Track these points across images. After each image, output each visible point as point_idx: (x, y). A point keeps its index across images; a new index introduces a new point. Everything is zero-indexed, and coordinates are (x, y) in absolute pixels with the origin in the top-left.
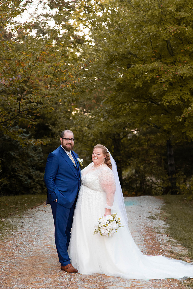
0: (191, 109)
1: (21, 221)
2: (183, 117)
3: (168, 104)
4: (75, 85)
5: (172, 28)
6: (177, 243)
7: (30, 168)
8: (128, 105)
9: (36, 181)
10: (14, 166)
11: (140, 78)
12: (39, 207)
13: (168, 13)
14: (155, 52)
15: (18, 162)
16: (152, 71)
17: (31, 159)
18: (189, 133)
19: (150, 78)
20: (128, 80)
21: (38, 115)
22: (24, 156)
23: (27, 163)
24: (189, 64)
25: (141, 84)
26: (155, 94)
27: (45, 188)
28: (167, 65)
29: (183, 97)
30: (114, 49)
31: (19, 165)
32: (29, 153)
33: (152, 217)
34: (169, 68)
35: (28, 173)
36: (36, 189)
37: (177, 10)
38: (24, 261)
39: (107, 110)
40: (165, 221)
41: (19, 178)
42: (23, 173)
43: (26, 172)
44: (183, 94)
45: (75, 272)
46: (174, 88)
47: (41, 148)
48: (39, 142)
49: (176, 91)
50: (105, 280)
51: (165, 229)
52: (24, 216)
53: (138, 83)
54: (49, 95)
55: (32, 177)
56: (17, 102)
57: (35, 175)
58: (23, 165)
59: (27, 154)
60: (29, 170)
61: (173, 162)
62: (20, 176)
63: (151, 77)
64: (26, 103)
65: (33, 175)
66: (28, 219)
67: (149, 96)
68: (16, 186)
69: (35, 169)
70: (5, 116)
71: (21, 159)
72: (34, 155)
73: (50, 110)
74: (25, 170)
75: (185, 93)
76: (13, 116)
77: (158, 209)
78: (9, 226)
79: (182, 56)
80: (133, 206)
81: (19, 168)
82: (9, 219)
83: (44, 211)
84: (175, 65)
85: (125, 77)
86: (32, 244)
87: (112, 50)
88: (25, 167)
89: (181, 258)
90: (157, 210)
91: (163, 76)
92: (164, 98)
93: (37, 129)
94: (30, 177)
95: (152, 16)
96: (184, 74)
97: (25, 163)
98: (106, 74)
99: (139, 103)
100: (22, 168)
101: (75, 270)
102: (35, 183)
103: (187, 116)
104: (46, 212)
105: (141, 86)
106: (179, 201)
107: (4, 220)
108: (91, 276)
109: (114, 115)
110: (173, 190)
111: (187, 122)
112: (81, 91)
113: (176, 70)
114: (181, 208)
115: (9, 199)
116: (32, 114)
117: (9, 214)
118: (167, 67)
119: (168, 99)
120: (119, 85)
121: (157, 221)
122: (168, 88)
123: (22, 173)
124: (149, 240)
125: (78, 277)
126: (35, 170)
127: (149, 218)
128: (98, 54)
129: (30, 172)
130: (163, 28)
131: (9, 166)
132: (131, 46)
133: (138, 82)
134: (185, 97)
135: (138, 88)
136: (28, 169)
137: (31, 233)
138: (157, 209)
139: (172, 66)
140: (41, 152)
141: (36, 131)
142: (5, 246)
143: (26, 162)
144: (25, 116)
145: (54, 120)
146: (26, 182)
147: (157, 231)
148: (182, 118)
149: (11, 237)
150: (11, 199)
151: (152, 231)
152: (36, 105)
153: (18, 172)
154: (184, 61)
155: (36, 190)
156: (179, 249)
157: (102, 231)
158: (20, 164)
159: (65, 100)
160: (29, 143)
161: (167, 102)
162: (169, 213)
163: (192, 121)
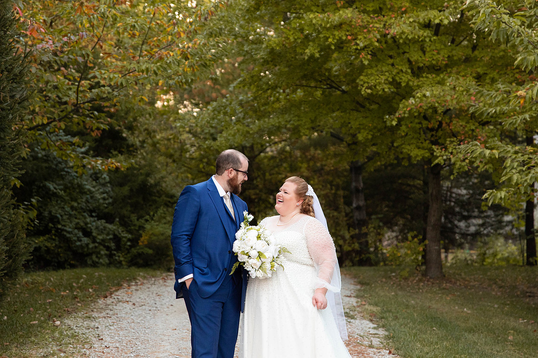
0: (413, 101)
1: (93, 324)
2: (398, 118)
3: (369, 91)
4: (189, 53)
7: (85, 214)
8: (284, 91)
9: (98, 241)
10: (54, 211)
11: (313, 41)
12: (117, 294)
15: (63, 203)
16: (339, 26)
17: (88, 196)
18: (408, 147)
19: (335, 41)
20: (290, 43)
21: (112, 110)
22: (75, 190)
23: (80, 205)
24: (411, 15)
25: (316, 51)
26: (336, 71)
27: (115, 255)
28: (369, 15)
29: (397, 78)
31: (63, 208)
32: (85, 185)
34: (371, 21)
35: (82, 224)
36: (99, 256)
39: (241, 100)
40: (371, 321)
41: (65, 236)
42: (73, 225)
43: (78, 223)
44: (398, 73)
46: (379, 60)
47: (108, 175)
48: (112, 163)
49: (383, 65)
51: (378, 338)
52: (95, 314)
53: (311, 51)
55: (91, 232)
56: (73, 84)
57: (97, 228)
58: (72, 208)
59: (80, 186)
60: (83, 219)
61: (362, 203)
62: (66, 231)
63: (337, 38)
64: (91, 88)
65: (91, 229)
66: (106, 320)
67: (325, 74)
68: (59, 250)
69: (96, 216)
70: (47, 112)
71: (67, 196)
72: (93, 189)
73: (140, 101)
74: (76, 218)
75: (402, 71)
76: (64, 114)
77: (350, 296)
78: (73, 336)
81: (65, 214)
82: (68, 322)
83: (131, 304)
84: (384, 16)
85: (285, 37)
88: (77, 213)
90: (348, 299)
91: (359, 37)
92: (362, 80)
94: (87, 233)
96: (403, 33)
97: (75, 204)
99: (306, 88)
100: (70, 215)
102: (97, 245)
103: (406, 115)
104: (134, 304)
105: (317, 55)
106: (384, 280)
107: (58, 323)
109: (255, 111)
110: (363, 256)
111: (403, 128)
112: (202, 64)
113: (385, 25)
114: (393, 293)
115: (52, 279)
116: (100, 109)
117: (64, 310)
118: (368, 19)
119: (369, 81)
120: (272, 51)
121: (357, 322)
122: (368, 60)
123: (70, 225)
126: (96, 219)
129: (86, 224)
131: (44, 210)
133: (311, 48)
134: (401, 79)
135: (311, 58)
136: (81, 217)
137: (122, 351)
138: (347, 296)
139: (378, 17)
140: (107, 183)
143: (78, 203)
144: (87, 112)
145: (132, 119)
146: (78, 243)
147: (366, 343)
148: (396, 120)
150: (55, 277)
151: (358, 343)
152: (110, 91)
153: (63, 223)
154: (401, 8)
155: (99, 258)
158: (66, 206)
159: (171, 82)
160: (92, 165)
161: (368, 88)
162: (376, 305)
163: (413, 125)
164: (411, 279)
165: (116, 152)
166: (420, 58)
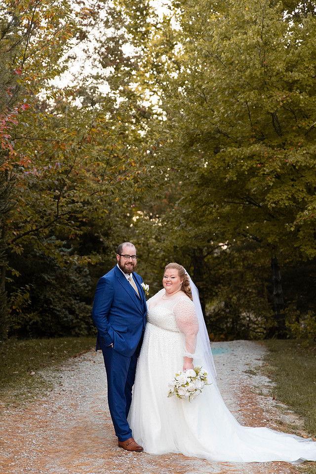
0: (307, 213)
1: (59, 375)
2: (295, 225)
3: (274, 205)
4: (139, 178)
5: (280, 96)
6: (288, 409)
7: (71, 298)
8: (215, 207)
9: (80, 317)
10: (48, 296)
11: (233, 168)
12: (85, 355)
13: (275, 74)
14: (255, 130)
15: (54, 290)
16: (251, 157)
17: (74, 285)
18: (305, 247)
19: (248, 168)
20: (215, 170)
21: (84, 220)
22: (63, 280)
23: (67, 291)
24: (304, 148)
25: (235, 176)
26: (254, 191)
27: (92, 328)
28: (273, 149)
29: (296, 196)
30: (196, 126)
31: (55, 293)
32: (71, 276)
33: (251, 371)
34: (275, 153)
35: (68, 305)
36: (80, 329)
37: (288, 70)
38: (63, 434)
39: (184, 213)
40: (269, 377)
41: (56, 313)
42: (61, 305)
43: (65, 304)
44: (297, 192)
45: (139, 449)
46: (283, 183)
47: (88, 269)
48: (85, 259)
49: (285, 186)
50: (183, 463)
51: (270, 388)
52: (64, 369)
53: (231, 176)
54: (101, 191)
55: (75, 311)
56: (54, 201)
57: (79, 308)
58: (62, 293)
59: (68, 277)
60: (69, 301)
61: (280, 292)
62: (56, 310)
63: (249, 166)
64: (67, 203)
65: (75, 309)
66: (69, 373)
67: (246, 194)
68: (51, 324)
69: (79, 300)
70: (36, 221)
71: (58, 284)
72: (77, 280)
73: (102, 213)
74: (64, 301)
75: (299, 190)
76: (49, 222)
77: (259, 360)
78: (42, 383)
79: (295, 136)
80: (222, 355)
81: (56, 298)
82: (40, 372)
83: (92, 362)
84: (285, 149)
85: (212, 166)
86: (76, 409)
87: (192, 126)
88: (64, 297)
89: (294, 431)
90: (257, 361)
91: (266, 165)
92: (269, 197)
93: (82, 241)
94: (72, 312)
95: (251, 77)
96: (298, 162)
97: (64, 290)
98: (183, 162)
99: (231, 204)
100: (60, 298)
101: (138, 447)
102: (79, 320)
103: (302, 223)
104: (94, 362)
105: (235, 179)
106: (290, 349)
107: (33, 373)
108: (163, 457)
109: (194, 222)
110: (281, 331)
111: (301, 233)
112: (147, 186)
113: (285, 156)
114: (293, 358)
115: (41, 344)
116: (76, 219)
117: (41, 365)
118: (273, 152)
119: (274, 198)
120: (202, 177)
121: (257, 377)
122: (273, 182)
123: (60, 306)
124: (247, 404)
125: (143, 457)
126: (79, 301)
127: (246, 372)
128: (172, 132)
129: (72, 305)
130: (266, 96)
131: (41, 294)
132: (220, 121)
133: (231, 174)
134: (299, 196)
135: (231, 182)
136: (68, 300)
137: (74, 393)
138: (258, 360)
139: (280, 150)
140: (87, 275)
141: (80, 244)
142: (36, 412)
143: (66, 290)
144: (66, 222)
145: (107, 228)
146: (65, 319)
147: (258, 392)
148: (294, 227)
149: (45, 399)
150: (44, 343)
151: (251, 391)
152: (82, 206)
153: (54, 304)
154: (298, 143)
155: (80, 330)
156: (290, 418)
158: (56, 292)
159: (124, 199)
160: (70, 261)
161: (273, 203)
162: (276, 366)
163: (309, 231)
164: (311, 348)
165: (95, 253)
166: (313, 181)
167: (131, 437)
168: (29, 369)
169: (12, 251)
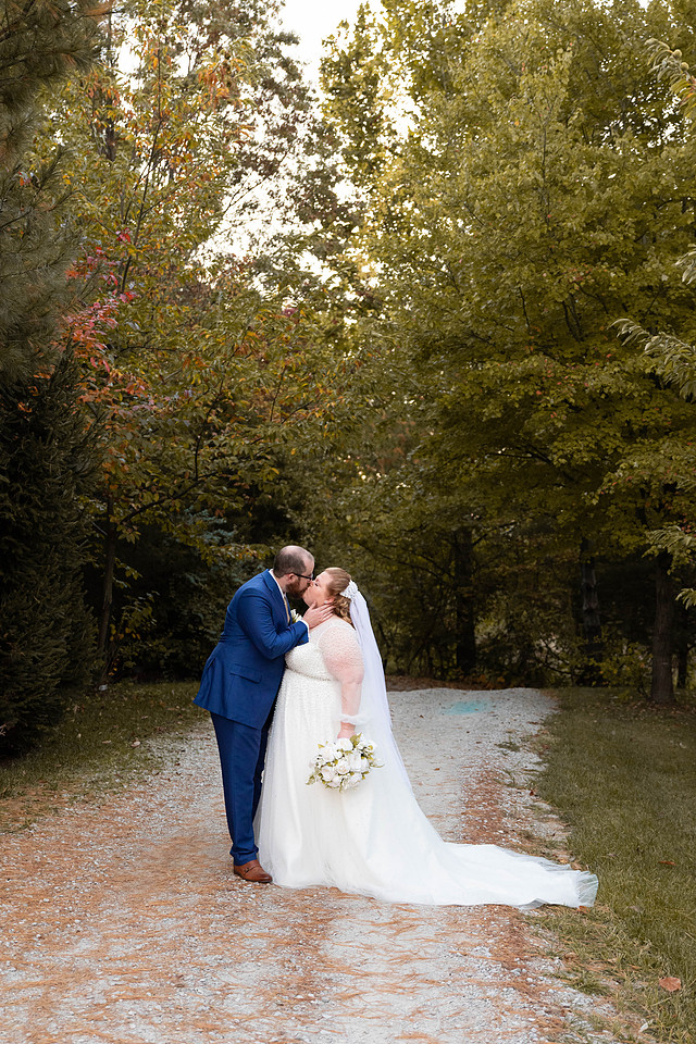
0: (621, 474)
1: (182, 746)
2: (600, 496)
3: (563, 461)
4: (333, 414)
5: (574, 273)
6: (551, 812)
8: (472, 462)
10: (195, 610)
11: (495, 397)
13: (565, 235)
14: (535, 332)
15: (206, 600)
16: (526, 378)
18: (618, 533)
19: (521, 397)
20: (466, 400)
22: (222, 583)
24: (617, 362)
25: (498, 410)
28: (564, 364)
29: (603, 445)
30: (432, 325)
31: (207, 606)
33: (511, 743)
34: (567, 371)
37: (590, 227)
38: (150, 850)
39: (422, 473)
40: (540, 754)
44: (604, 438)
45: (265, 879)
46: (581, 422)
48: (248, 550)
49: (585, 428)
50: (333, 903)
51: (532, 775)
52: (193, 735)
53: (491, 411)
54: (265, 437)
56: (189, 453)
61: (594, 606)
62: (208, 633)
63: (522, 393)
64: (213, 457)
66: (200, 742)
67: (525, 439)
70: (162, 488)
71: (212, 591)
73: (269, 474)
75: (609, 434)
76: (183, 489)
77: (536, 723)
78: (146, 760)
79: (603, 342)
80: (473, 714)
81: (209, 614)
82: (150, 742)
84: (584, 365)
85: (460, 394)
86: (187, 807)
87: (425, 326)
89: (547, 851)
90: (531, 726)
91: (551, 392)
92: (556, 447)
93: (256, 518)
95: (525, 241)
96: (603, 387)
98: (419, 386)
101: (264, 876)
103: (611, 492)
105: (499, 415)
106: (598, 704)
107: (138, 743)
108: (301, 893)
109: (439, 487)
111: (612, 508)
112: (345, 428)
113: (584, 376)
114: (596, 721)
115: (173, 691)
116: (230, 484)
117: (156, 729)
118: (562, 368)
119: (565, 448)
120: (445, 412)
121: (518, 755)
122: (563, 421)
124: (480, 803)
125: (268, 893)
127: (500, 746)
128: (389, 337)
130: (552, 273)
131: (184, 608)
132: (472, 316)
133: (491, 407)
134: (608, 445)
135: (492, 422)
138: (533, 723)
139: (575, 366)
141: (253, 523)
142: (119, 810)
144: (213, 488)
147: (507, 781)
148: (598, 497)
149: (142, 788)
150: (180, 690)
151: (496, 780)
152: (237, 461)
153: (206, 625)
154: (606, 354)
156: (552, 829)
157: (327, 777)
158: (210, 604)
159: (305, 451)
160: (222, 553)
161: (561, 457)
162: (559, 734)
163: (626, 504)
164: (632, 704)
165: (279, 538)
166: (633, 418)
167: (256, 858)
168: (132, 737)
169: (120, 538)
